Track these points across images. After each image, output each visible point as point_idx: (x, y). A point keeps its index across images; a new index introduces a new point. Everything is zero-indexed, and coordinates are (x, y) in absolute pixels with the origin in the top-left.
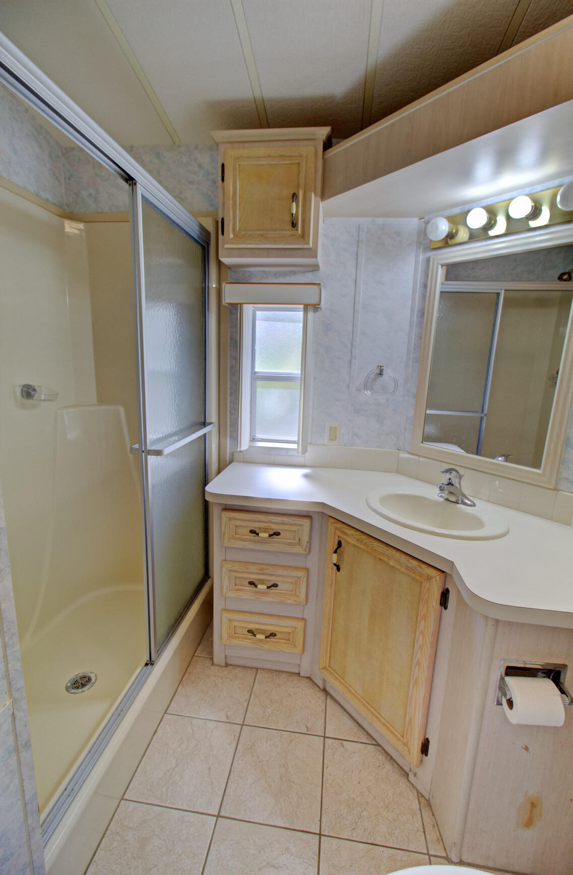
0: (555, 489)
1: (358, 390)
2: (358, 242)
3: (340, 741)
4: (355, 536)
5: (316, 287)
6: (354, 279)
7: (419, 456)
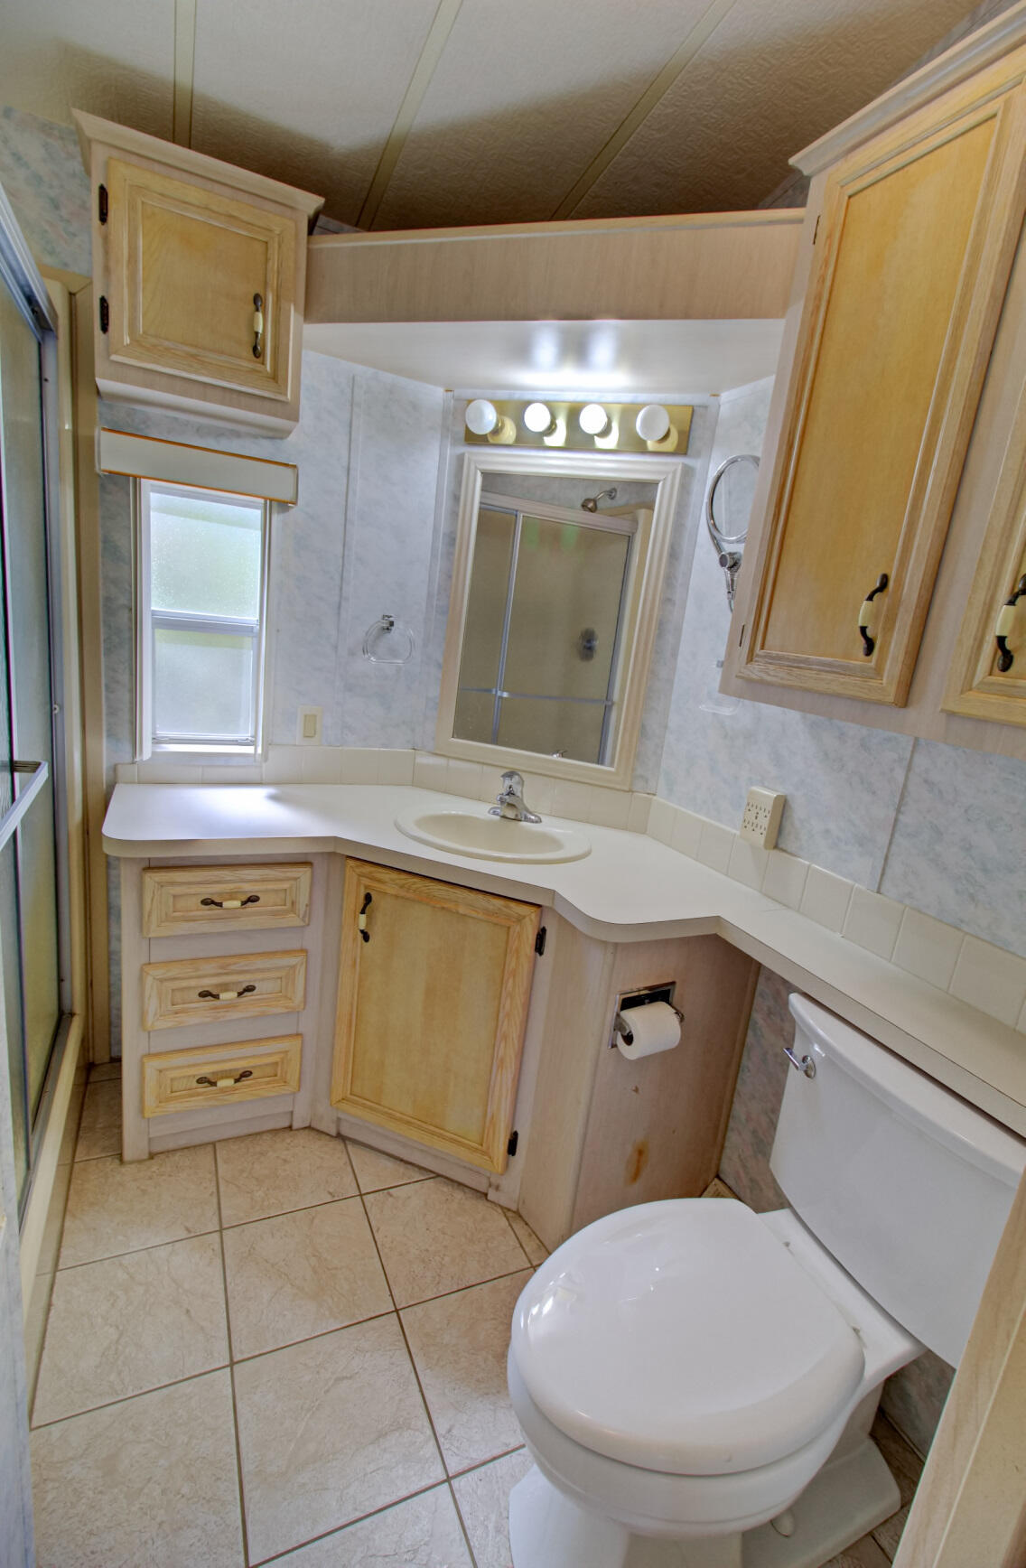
0: (631, 791)
1: (352, 653)
2: (352, 405)
3: (385, 1192)
4: (397, 881)
5: (289, 471)
6: (345, 464)
7: (449, 757)
